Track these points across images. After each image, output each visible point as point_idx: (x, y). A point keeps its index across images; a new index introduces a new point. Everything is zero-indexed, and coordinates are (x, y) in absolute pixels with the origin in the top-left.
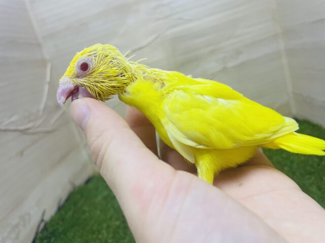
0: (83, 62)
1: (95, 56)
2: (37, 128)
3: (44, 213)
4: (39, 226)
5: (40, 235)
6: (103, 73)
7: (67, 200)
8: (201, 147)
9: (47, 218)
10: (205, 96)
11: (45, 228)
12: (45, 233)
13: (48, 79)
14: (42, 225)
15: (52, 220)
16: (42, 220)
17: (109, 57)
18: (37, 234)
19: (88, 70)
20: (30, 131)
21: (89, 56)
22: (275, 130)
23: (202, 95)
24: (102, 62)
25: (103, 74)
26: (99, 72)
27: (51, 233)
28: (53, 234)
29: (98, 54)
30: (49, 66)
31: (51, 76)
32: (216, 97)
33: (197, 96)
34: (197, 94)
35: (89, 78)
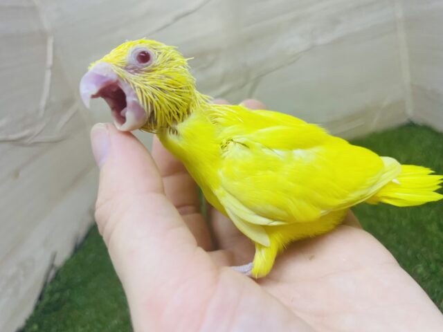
1: (158, 53)
2: (37, 135)
3: (54, 257)
4: (47, 275)
5: (49, 287)
8: (275, 223)
9: (59, 262)
10: (275, 151)
11: (57, 277)
12: (57, 284)
13: (50, 62)
14: (52, 273)
15: (67, 265)
16: (52, 266)
17: (175, 61)
18: (45, 285)
19: (147, 64)
20: (26, 141)
22: (373, 181)
23: (269, 148)
24: (166, 64)
26: (162, 72)
27: (65, 284)
28: (68, 285)
30: (50, 41)
31: (55, 57)
32: (291, 149)
33: (264, 150)
34: (263, 148)
35: (144, 77)
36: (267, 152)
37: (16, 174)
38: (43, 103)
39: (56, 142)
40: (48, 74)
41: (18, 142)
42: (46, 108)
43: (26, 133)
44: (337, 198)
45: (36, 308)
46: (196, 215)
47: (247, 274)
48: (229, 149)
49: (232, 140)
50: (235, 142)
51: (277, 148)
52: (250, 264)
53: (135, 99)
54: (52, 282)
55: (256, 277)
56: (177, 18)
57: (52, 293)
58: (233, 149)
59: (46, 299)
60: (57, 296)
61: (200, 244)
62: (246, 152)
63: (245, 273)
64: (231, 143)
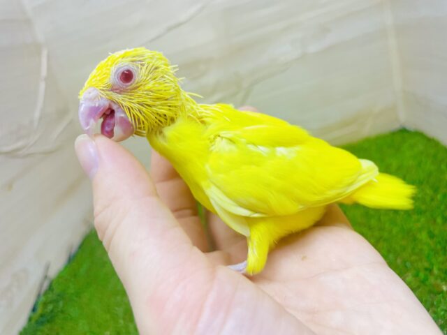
0: (126, 68)
1: (141, 65)
2: (32, 146)
3: (47, 268)
5: (43, 299)
6: (152, 91)
7: (81, 246)
8: (256, 215)
9: (53, 272)
10: (260, 147)
11: (50, 288)
12: (50, 296)
13: (44, 72)
14: (46, 284)
15: (60, 276)
16: (46, 277)
17: (160, 70)
18: (39, 296)
19: (131, 82)
21: (133, 61)
23: (254, 144)
24: (150, 76)
25: (152, 94)
26: (147, 88)
27: (59, 295)
28: (61, 296)
29: (146, 62)
30: (45, 53)
31: (49, 69)
32: (274, 147)
33: (249, 146)
34: (248, 144)
35: (130, 95)
36: (251, 147)
37: (9, 186)
38: (37, 114)
39: (50, 153)
40: (42, 86)
41: (11, 154)
42: (41, 118)
43: (19, 144)
44: (315, 194)
45: (30, 319)
46: (194, 218)
47: (242, 272)
48: (216, 143)
49: (219, 136)
50: (222, 138)
51: (261, 145)
52: (245, 262)
53: (123, 115)
54: (46, 293)
55: (251, 274)
56: (170, 29)
57: (45, 304)
58: (220, 144)
59: (39, 311)
60: (50, 307)
61: (195, 244)
62: (232, 147)
63: (241, 271)
64: (218, 139)
